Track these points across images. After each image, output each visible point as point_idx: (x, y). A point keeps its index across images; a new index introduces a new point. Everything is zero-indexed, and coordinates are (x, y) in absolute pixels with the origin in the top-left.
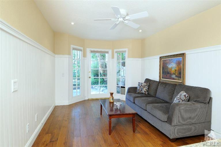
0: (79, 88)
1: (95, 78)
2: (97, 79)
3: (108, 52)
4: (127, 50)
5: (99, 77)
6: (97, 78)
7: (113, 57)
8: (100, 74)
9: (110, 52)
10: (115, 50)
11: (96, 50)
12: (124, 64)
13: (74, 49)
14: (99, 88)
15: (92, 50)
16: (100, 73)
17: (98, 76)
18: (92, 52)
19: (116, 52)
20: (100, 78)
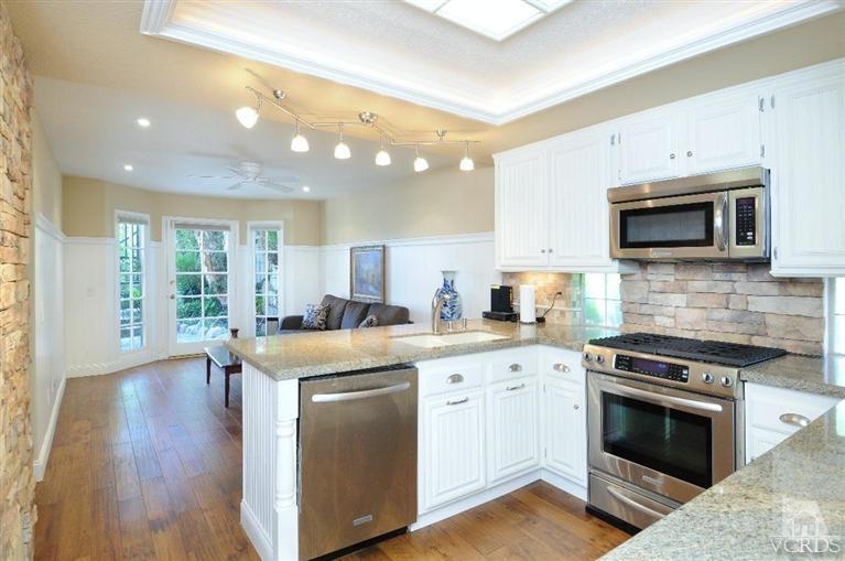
0: (138, 333)
1: (186, 300)
2: (194, 303)
3: (227, 228)
4: (281, 223)
5: (202, 295)
6: (195, 299)
7: (243, 241)
8: (206, 285)
9: (235, 225)
10: (249, 223)
11: (192, 220)
12: (274, 259)
13: (122, 220)
14: (203, 328)
15: (181, 220)
16: (206, 282)
17: (200, 293)
18: (177, 225)
19: (252, 228)
20: (206, 300)
